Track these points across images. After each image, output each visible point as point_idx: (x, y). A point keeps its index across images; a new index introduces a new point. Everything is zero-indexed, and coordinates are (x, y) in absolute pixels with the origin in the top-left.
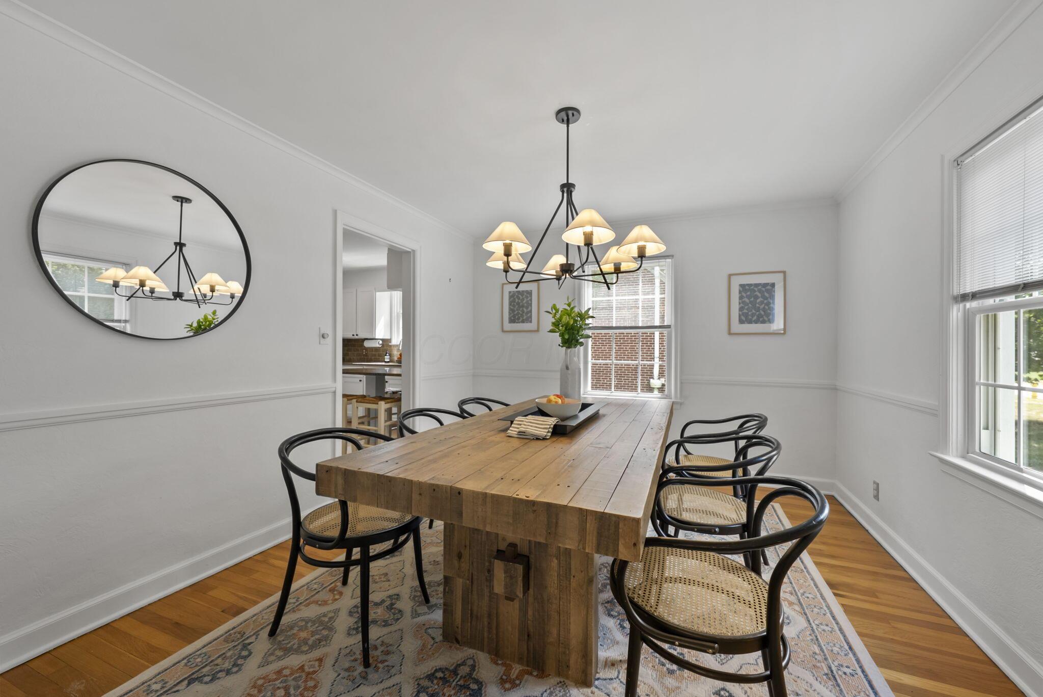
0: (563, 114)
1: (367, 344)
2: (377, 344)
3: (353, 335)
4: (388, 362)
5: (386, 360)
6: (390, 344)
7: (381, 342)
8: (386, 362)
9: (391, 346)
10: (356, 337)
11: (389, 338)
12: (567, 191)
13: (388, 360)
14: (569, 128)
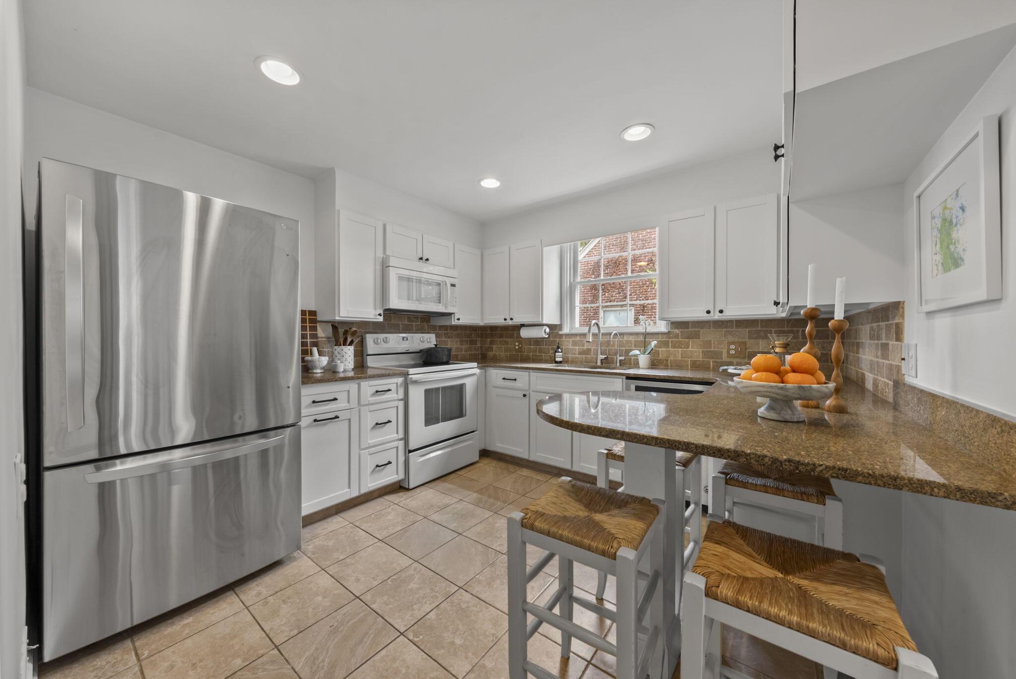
1: (525, 333)
2: (542, 333)
3: (505, 319)
4: (561, 362)
5: (558, 359)
6: (560, 333)
7: (548, 330)
8: (556, 362)
9: (561, 335)
10: (510, 323)
11: (558, 323)
13: (560, 359)
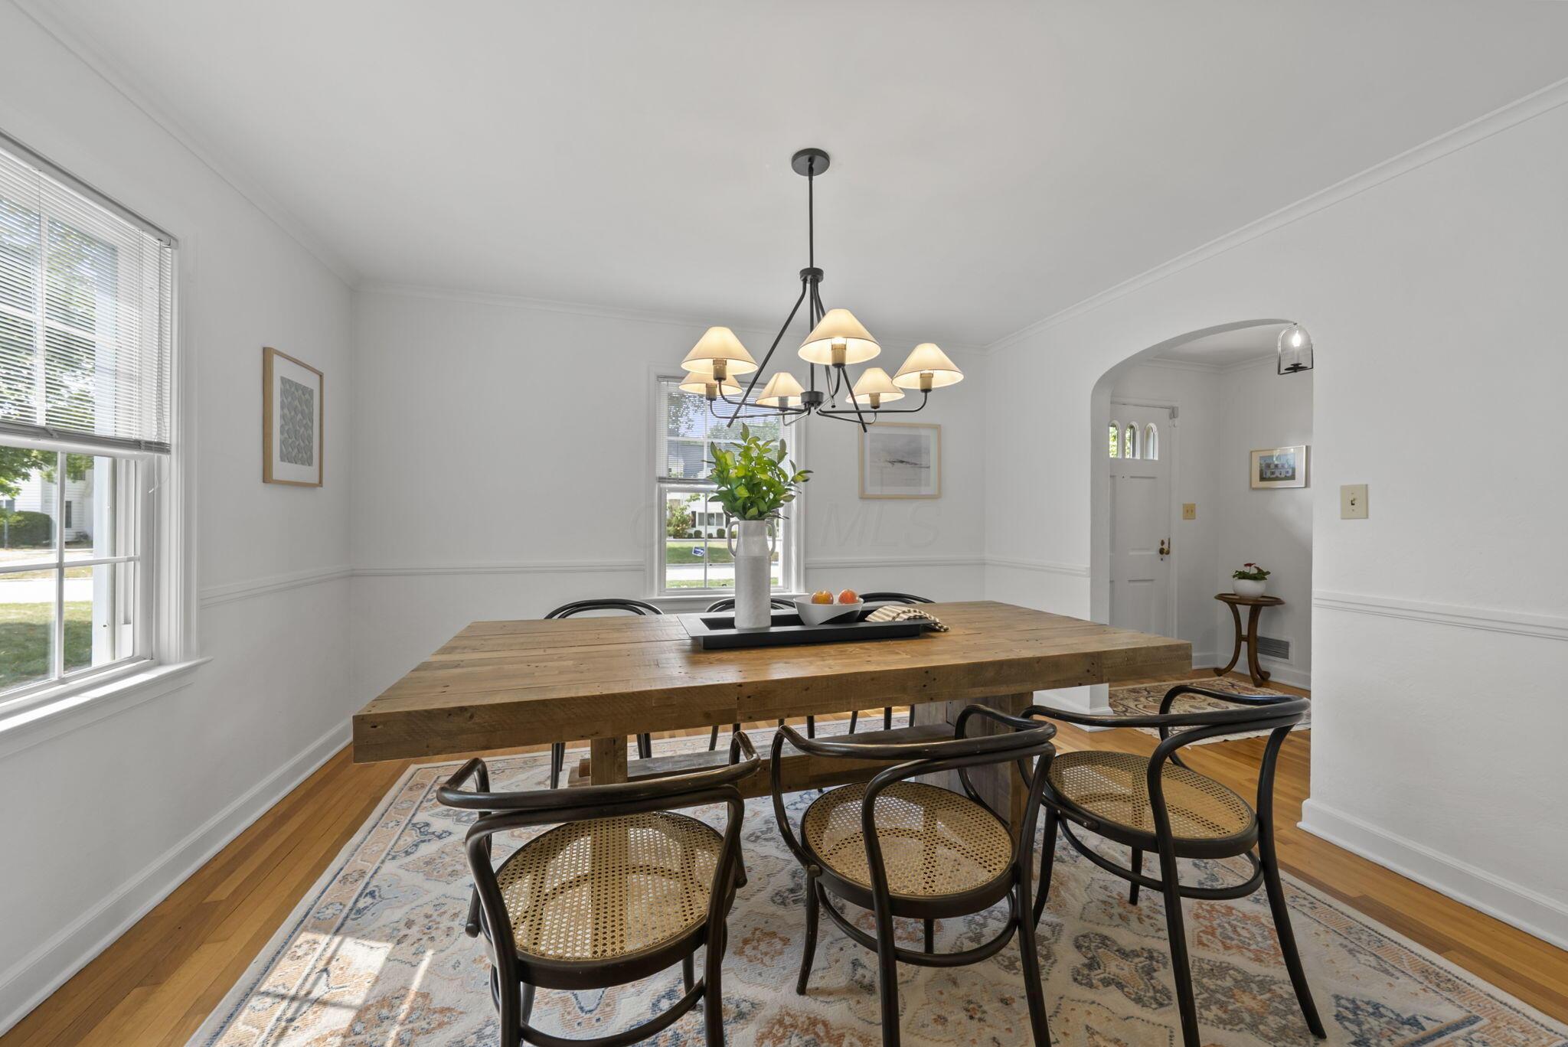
0: (804, 160)
12: (811, 279)
14: (813, 181)
